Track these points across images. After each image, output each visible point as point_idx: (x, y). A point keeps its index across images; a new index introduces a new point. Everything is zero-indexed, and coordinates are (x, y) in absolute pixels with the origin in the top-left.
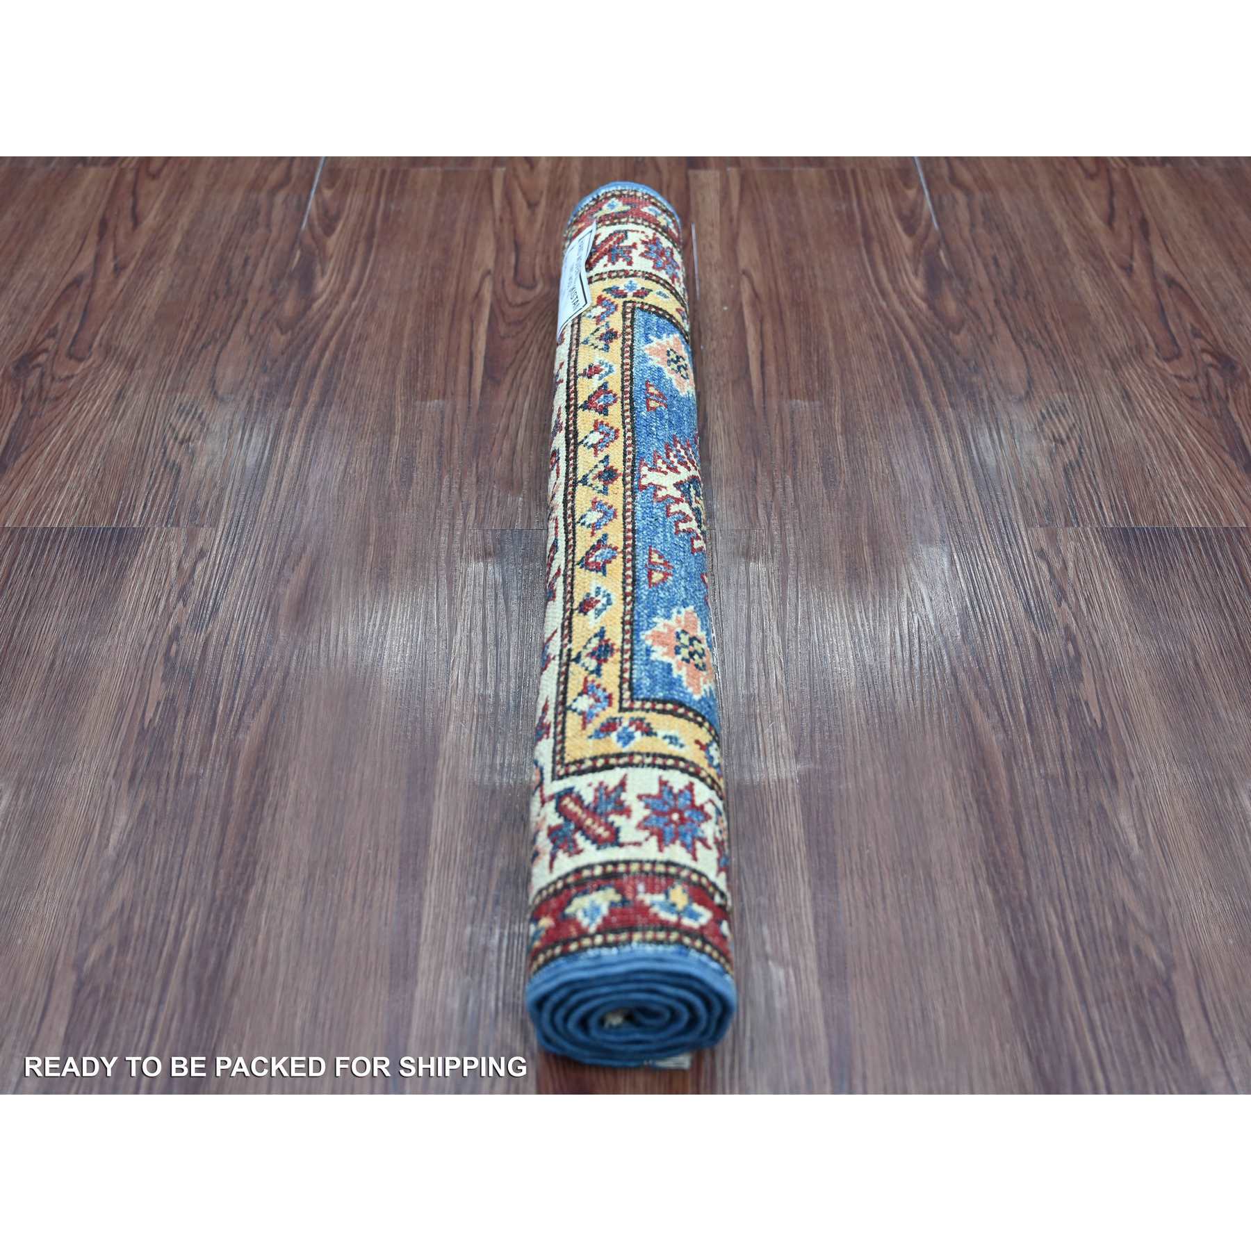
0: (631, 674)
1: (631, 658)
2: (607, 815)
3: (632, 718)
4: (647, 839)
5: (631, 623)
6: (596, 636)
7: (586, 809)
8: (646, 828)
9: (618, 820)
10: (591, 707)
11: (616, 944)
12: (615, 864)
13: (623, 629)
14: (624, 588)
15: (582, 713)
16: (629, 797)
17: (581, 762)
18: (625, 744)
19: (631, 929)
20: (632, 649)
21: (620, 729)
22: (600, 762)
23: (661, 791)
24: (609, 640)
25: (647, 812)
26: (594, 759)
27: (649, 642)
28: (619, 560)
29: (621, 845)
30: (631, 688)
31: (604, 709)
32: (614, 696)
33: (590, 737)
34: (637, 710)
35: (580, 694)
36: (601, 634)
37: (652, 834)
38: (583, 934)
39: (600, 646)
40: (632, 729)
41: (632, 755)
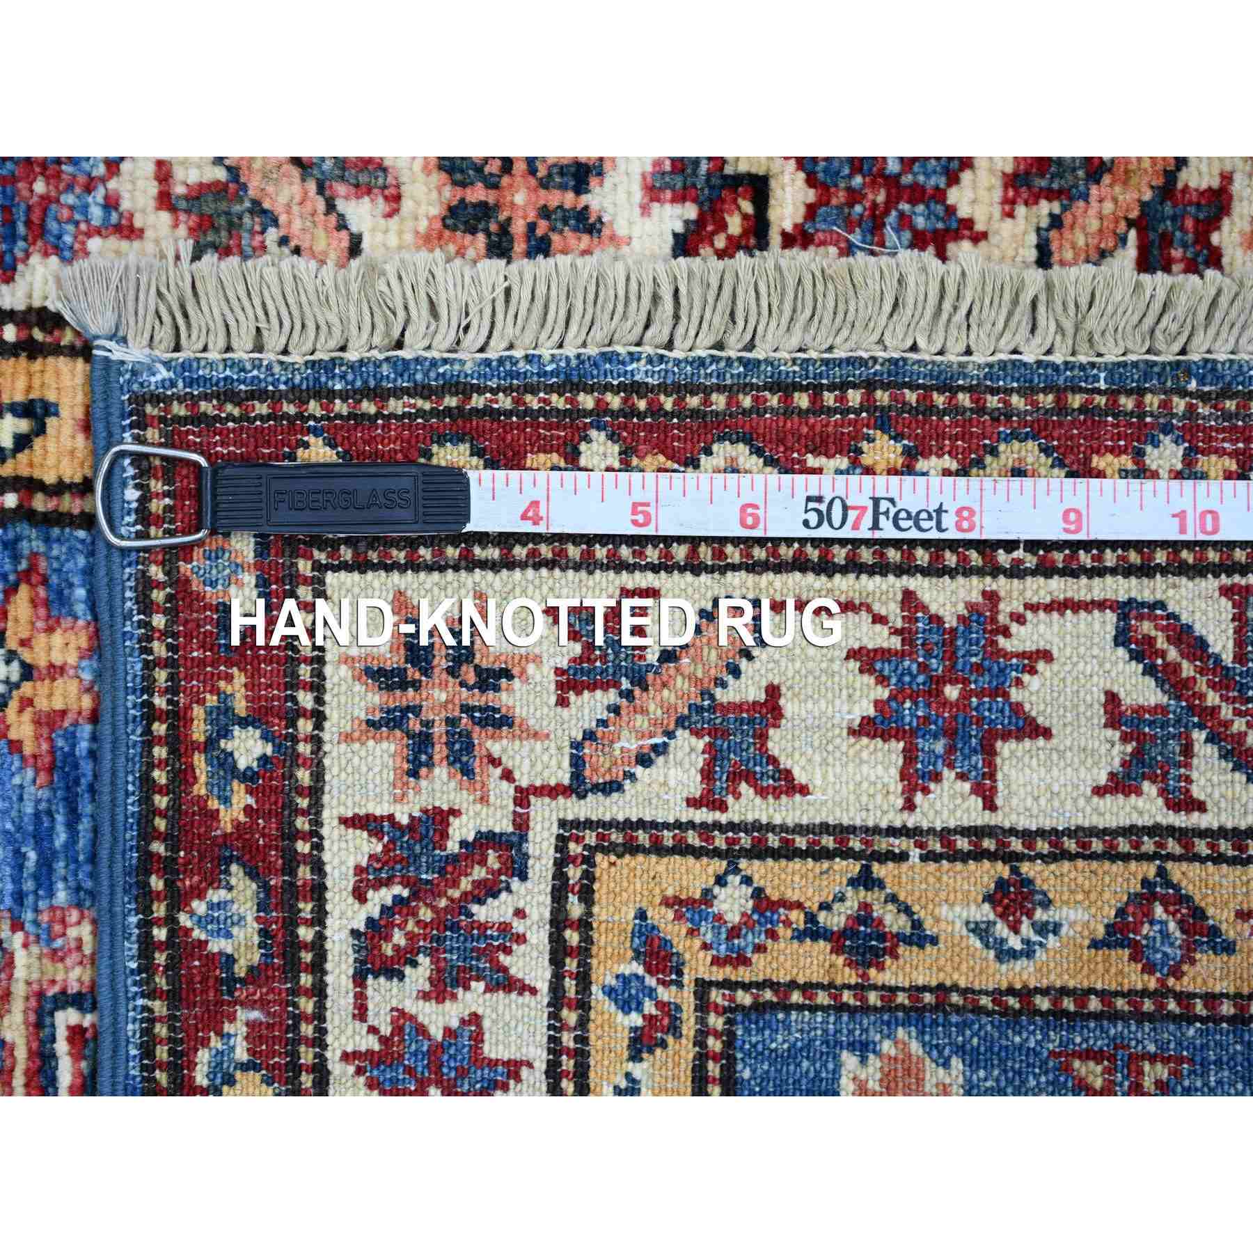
0: (800, 1008)
1: (841, 1008)
2: (432, 953)
3: (678, 1008)
4: (373, 1030)
5: (939, 1006)
6: (917, 925)
7: (460, 907)
8: (398, 1030)
9: (419, 975)
10: (719, 918)
11: (147, 967)
12: (318, 967)
13: (925, 988)
14: (1045, 992)
15: (707, 897)
16: (474, 998)
17: (587, 895)
18: (610, 992)
19: (173, 997)
20: (866, 1009)
21: (651, 981)
22: (572, 937)
23: (493, 1064)
24: (895, 957)
25: (437, 1033)
26: (584, 925)
27: (887, 1047)
28: (1135, 978)
29: (359, 979)
30: (759, 1008)
31: (705, 946)
32: (741, 969)
33: (642, 915)
34: (702, 1021)
35: (758, 894)
36: (919, 938)
37: (384, 1040)
38: (178, 900)
39: (882, 937)
40: (649, 1007)
41: (583, 1005)
